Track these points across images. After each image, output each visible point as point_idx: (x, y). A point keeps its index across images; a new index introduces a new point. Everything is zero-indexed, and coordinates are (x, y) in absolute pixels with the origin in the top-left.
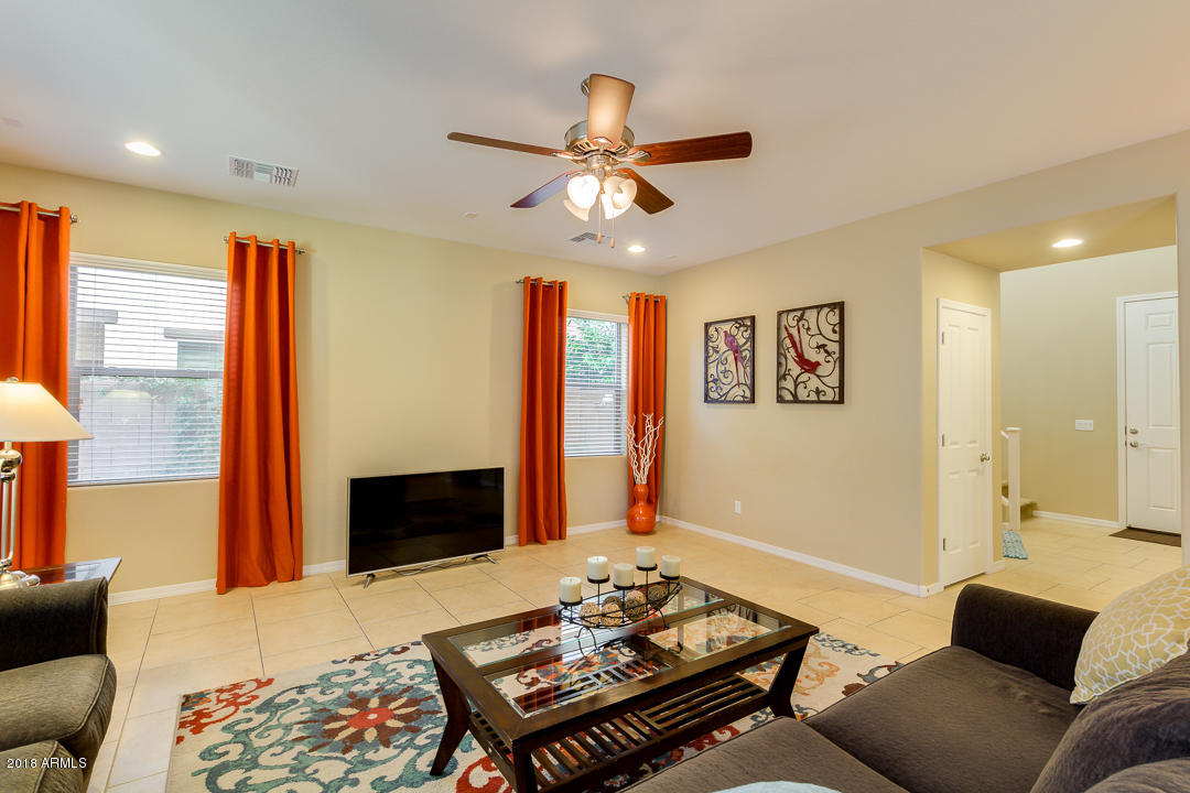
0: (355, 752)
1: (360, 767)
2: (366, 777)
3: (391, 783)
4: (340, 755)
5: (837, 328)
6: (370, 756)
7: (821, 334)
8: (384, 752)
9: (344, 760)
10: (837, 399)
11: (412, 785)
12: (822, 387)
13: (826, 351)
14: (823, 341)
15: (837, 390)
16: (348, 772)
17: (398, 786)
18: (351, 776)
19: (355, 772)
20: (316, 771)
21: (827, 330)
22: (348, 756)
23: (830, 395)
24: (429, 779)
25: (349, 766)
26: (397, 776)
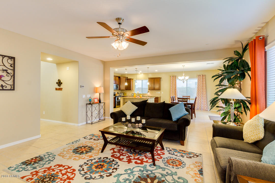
0: (162, 179)
1: (164, 175)
2: (164, 173)
3: (162, 169)
4: (165, 181)
5: (12, 65)
6: (161, 176)
7: (4, 66)
8: (157, 175)
9: (166, 179)
10: (12, 89)
11: (160, 166)
12: (4, 84)
13: (7, 72)
14: (5, 68)
15: (12, 86)
16: (167, 176)
17: (161, 167)
18: (167, 174)
19: (166, 175)
20: (172, 180)
21: (8, 65)
22: (164, 179)
23: (9, 87)
24: (156, 165)
25: (166, 177)
26: (160, 169)
